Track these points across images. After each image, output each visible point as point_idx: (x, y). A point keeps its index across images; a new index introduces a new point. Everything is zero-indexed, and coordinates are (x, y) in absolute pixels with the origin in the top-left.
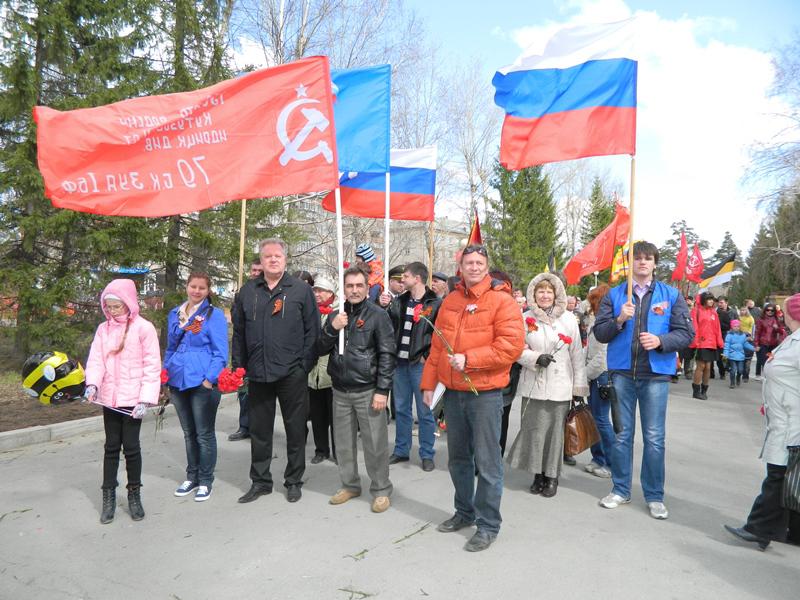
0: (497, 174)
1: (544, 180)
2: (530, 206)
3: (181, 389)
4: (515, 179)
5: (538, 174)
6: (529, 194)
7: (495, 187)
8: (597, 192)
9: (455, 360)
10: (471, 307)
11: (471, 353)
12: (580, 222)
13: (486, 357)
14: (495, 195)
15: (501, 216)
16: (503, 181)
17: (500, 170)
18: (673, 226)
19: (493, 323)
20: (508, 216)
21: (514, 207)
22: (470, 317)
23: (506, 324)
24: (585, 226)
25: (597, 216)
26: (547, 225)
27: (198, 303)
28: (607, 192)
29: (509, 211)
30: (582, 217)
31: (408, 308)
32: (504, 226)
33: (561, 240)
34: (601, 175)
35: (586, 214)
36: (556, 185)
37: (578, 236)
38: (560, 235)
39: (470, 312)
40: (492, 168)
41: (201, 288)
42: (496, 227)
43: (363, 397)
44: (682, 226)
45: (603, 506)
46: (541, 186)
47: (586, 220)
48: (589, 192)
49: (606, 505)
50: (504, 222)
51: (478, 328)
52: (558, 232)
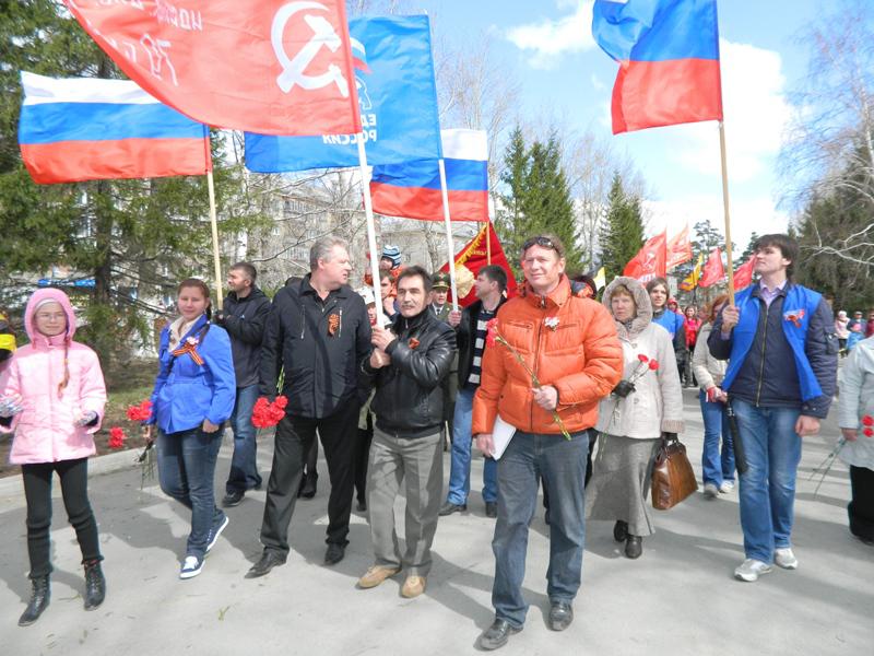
0: (509, 166)
1: (561, 175)
2: (545, 202)
3: (167, 432)
4: (529, 173)
5: (555, 167)
6: (544, 190)
7: (507, 181)
8: (616, 189)
9: (544, 396)
10: (553, 322)
11: (564, 384)
12: (598, 223)
13: (585, 388)
14: (508, 191)
15: (513, 215)
16: (515, 173)
17: (512, 161)
18: (697, 227)
19: (584, 342)
20: (521, 215)
21: (528, 203)
22: (553, 335)
23: (603, 342)
24: (604, 227)
25: (617, 215)
26: (565, 225)
27: (192, 319)
28: (628, 189)
29: (523, 210)
30: (600, 217)
31: (480, 322)
32: (516, 225)
33: (578, 242)
34: (621, 170)
35: (604, 213)
36: (573, 181)
37: (597, 237)
38: (578, 236)
39: (550, 329)
40: (502, 160)
41: (194, 300)
42: (508, 227)
43: (416, 444)
44: (706, 226)
45: (739, 579)
46: (557, 181)
47: (605, 220)
48: (608, 189)
49: (744, 576)
50: (516, 221)
51: (565, 351)
52: (575, 234)
